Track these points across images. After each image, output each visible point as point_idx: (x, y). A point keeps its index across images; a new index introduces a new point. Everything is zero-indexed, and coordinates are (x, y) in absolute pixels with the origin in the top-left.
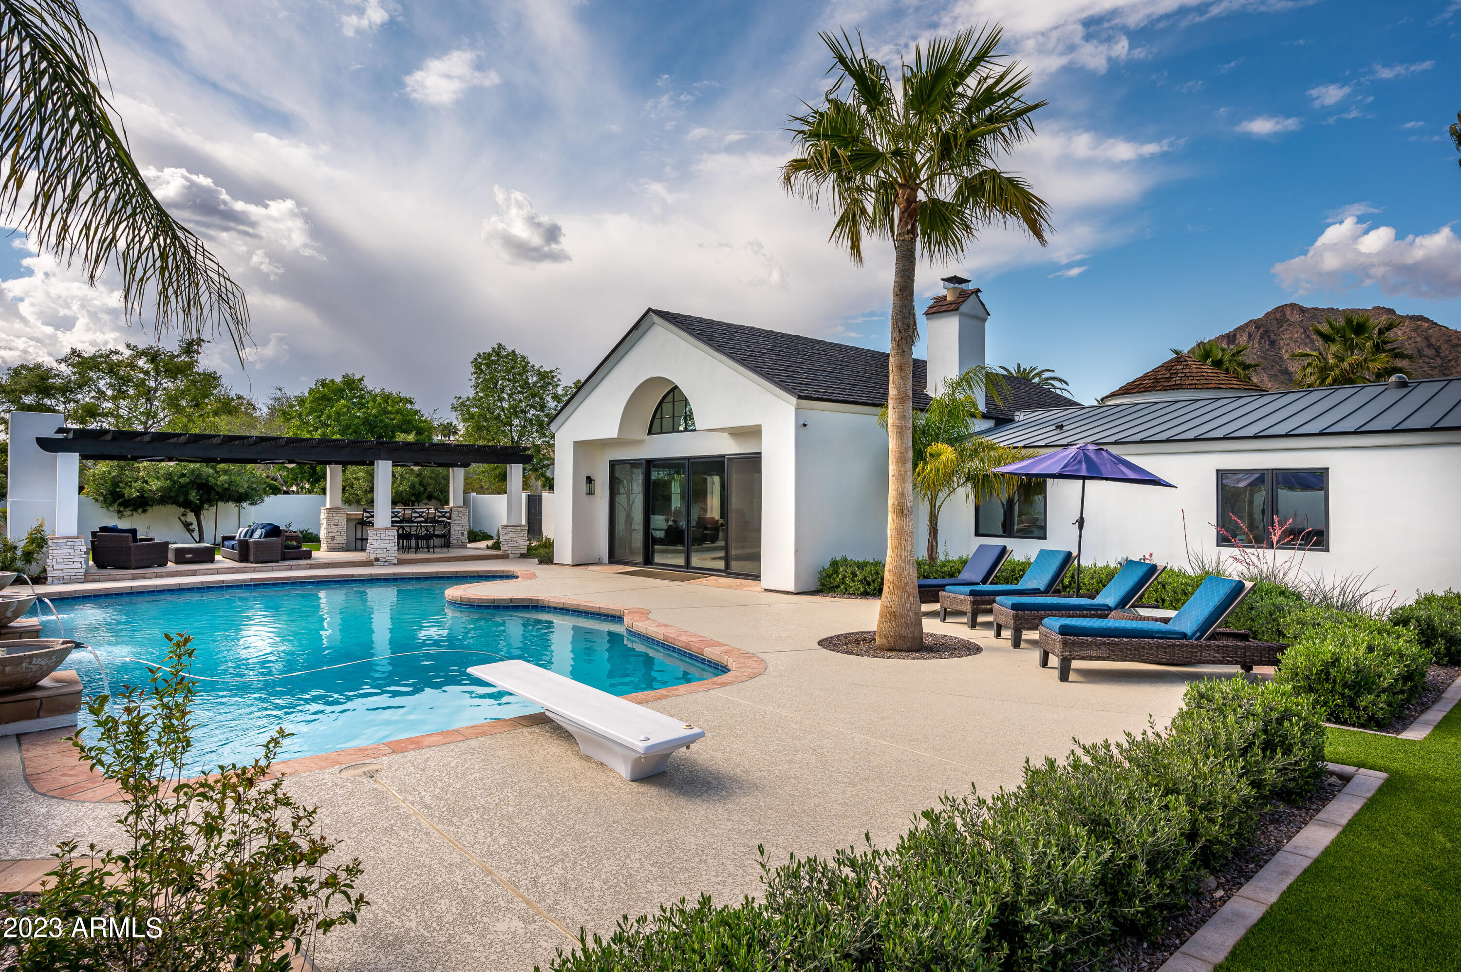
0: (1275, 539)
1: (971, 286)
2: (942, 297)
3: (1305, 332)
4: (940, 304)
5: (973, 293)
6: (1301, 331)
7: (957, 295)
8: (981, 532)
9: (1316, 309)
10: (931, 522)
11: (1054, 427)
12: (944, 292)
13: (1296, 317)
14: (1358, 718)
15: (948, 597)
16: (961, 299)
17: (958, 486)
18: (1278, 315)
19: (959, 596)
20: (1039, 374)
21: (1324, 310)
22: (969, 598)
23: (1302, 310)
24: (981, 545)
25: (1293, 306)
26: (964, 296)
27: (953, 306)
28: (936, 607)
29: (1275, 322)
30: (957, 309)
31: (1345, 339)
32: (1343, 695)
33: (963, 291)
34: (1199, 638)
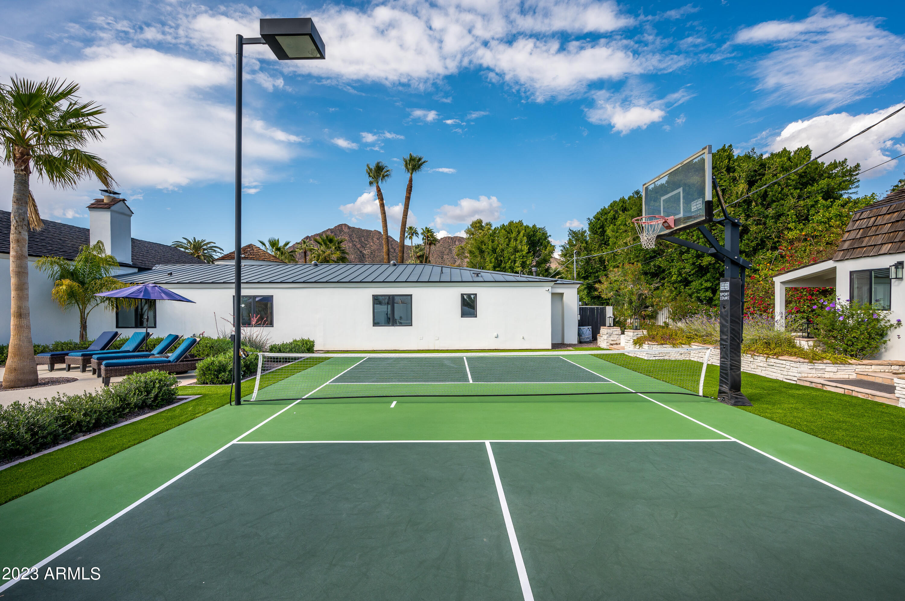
0: (254, 323)
1: (121, 197)
2: (100, 200)
3: (350, 237)
4: (99, 203)
5: (120, 201)
6: (349, 236)
7: (111, 200)
8: (120, 326)
9: (354, 228)
10: (81, 322)
11: (167, 274)
12: (102, 197)
13: (346, 230)
14: (219, 381)
15: (70, 359)
16: (113, 203)
17: (101, 302)
18: (340, 228)
19: (76, 357)
20: (206, 244)
21: (357, 229)
22: (80, 358)
23: (349, 228)
24: (104, 332)
25: (345, 225)
26: (115, 201)
27: (106, 206)
28: (64, 366)
29: (338, 231)
30: (109, 208)
31: (325, 244)
32: (214, 374)
33: (114, 198)
34: (176, 362)
